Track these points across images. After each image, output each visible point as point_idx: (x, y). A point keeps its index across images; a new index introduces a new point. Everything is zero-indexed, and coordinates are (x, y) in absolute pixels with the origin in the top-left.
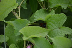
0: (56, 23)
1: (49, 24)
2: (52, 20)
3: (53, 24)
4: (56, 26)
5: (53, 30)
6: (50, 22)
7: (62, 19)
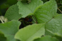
0: (49, 13)
1: (41, 17)
2: (44, 11)
3: (46, 16)
4: (50, 17)
5: (48, 23)
6: (41, 15)
7: (53, 6)
